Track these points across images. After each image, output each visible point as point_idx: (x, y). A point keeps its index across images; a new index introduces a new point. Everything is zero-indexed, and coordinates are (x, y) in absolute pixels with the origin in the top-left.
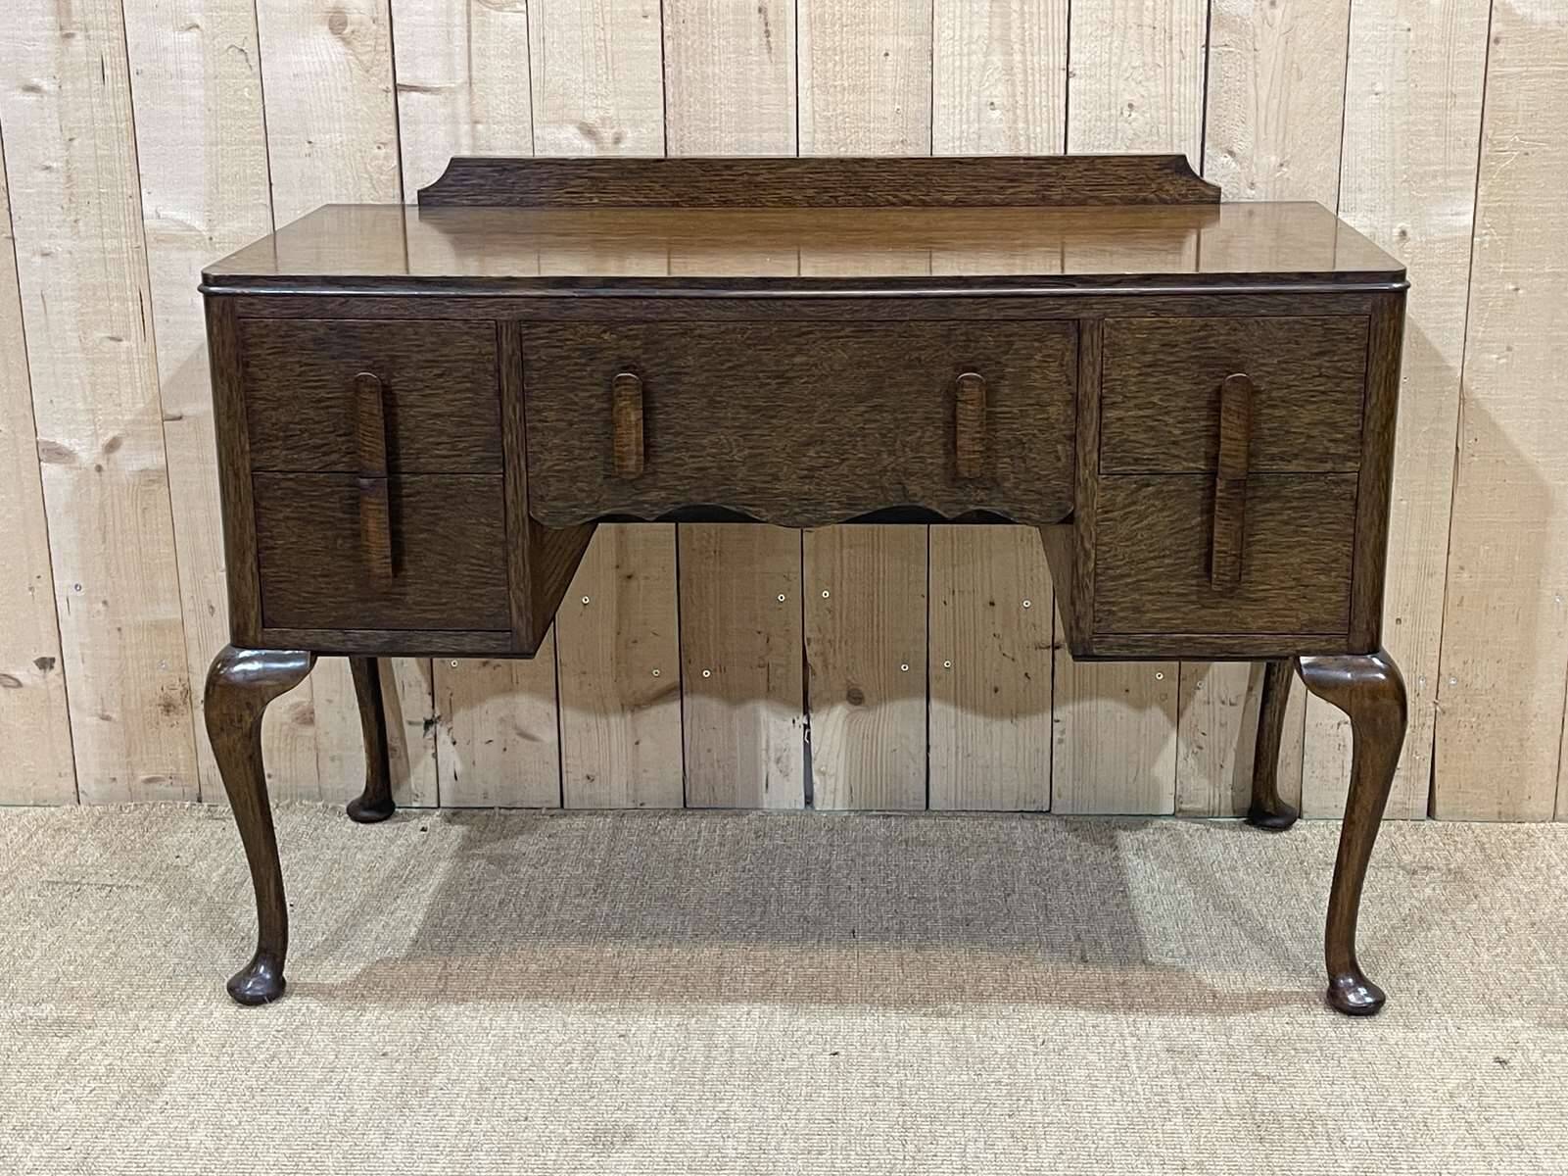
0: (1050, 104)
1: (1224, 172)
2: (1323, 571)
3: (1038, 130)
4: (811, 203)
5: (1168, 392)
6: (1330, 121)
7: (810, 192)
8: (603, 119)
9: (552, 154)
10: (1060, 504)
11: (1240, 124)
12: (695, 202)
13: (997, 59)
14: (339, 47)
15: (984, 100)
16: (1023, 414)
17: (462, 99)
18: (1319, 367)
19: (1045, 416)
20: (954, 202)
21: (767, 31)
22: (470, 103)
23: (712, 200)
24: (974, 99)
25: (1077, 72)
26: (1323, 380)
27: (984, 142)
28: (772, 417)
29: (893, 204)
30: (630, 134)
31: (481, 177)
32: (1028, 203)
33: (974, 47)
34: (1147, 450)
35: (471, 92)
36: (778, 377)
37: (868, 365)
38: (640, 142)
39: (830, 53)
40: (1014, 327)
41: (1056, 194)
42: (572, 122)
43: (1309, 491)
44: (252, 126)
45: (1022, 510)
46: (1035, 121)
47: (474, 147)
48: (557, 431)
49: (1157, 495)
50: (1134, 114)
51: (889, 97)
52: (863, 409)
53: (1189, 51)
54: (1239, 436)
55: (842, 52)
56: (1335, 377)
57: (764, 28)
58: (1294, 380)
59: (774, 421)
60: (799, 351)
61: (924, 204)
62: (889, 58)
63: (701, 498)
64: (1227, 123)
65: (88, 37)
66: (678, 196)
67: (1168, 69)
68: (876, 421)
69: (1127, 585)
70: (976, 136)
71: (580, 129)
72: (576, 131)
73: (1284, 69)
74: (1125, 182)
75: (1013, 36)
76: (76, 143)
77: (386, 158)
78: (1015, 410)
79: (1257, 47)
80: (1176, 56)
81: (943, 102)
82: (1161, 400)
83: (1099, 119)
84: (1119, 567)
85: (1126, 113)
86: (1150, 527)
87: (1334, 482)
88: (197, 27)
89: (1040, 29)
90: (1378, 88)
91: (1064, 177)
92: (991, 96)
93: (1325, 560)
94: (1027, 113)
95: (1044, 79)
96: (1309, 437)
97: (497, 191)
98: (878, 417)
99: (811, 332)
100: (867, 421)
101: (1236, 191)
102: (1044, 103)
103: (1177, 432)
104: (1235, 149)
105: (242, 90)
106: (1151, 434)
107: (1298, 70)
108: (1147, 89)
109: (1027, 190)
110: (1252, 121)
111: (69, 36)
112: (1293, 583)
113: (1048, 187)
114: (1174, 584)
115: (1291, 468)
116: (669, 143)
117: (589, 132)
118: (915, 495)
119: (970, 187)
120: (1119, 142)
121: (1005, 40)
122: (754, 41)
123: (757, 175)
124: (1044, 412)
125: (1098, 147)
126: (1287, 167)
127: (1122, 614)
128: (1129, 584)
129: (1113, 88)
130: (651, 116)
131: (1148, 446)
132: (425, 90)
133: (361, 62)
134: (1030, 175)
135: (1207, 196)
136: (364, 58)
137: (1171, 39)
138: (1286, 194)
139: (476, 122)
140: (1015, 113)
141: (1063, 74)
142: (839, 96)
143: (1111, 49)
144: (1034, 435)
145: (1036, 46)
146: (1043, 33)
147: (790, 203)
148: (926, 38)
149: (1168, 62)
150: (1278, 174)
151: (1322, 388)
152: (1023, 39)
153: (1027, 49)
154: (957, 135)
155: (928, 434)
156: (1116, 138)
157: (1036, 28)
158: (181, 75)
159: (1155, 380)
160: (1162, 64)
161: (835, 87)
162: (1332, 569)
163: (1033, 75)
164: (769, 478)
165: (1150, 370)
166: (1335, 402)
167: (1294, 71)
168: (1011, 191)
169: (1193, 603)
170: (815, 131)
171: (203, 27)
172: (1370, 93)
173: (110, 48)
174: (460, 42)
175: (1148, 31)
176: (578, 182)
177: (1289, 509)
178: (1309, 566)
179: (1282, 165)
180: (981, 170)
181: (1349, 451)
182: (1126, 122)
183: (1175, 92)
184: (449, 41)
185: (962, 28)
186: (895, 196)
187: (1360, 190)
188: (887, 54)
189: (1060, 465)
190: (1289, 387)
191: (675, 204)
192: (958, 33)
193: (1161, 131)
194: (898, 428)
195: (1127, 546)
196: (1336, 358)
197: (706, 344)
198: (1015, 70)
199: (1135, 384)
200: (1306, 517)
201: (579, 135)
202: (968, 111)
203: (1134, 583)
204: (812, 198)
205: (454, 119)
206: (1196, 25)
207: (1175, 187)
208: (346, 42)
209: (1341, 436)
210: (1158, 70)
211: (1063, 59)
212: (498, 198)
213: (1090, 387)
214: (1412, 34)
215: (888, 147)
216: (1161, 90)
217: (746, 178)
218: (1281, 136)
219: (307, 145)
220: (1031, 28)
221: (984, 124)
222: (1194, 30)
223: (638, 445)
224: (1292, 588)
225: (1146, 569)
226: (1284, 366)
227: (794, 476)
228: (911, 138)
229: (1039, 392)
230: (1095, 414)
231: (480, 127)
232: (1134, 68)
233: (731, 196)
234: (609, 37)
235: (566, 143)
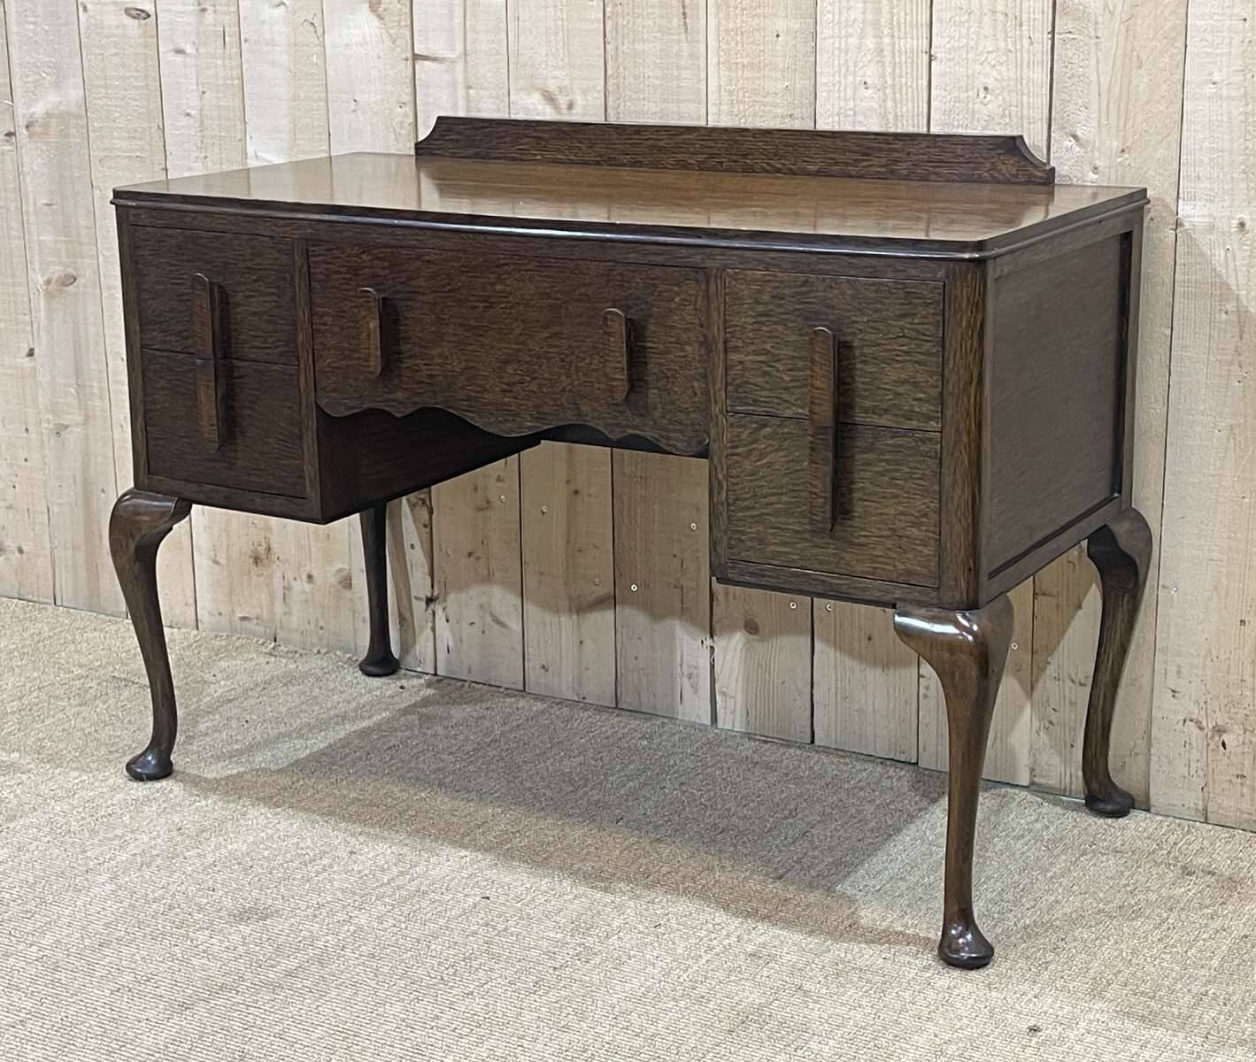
0: (915, 86)
1: (1068, 155)
2: (914, 525)
3: (905, 109)
4: (702, 167)
5: (778, 341)
6: (1170, 110)
7: (701, 157)
8: (560, 89)
9: (521, 116)
10: (698, 436)
11: (1083, 109)
12: (612, 162)
13: (870, 43)
14: (375, 22)
15: (858, 79)
16: (668, 352)
17: (460, 67)
18: (902, 329)
19: (682, 354)
20: (818, 171)
21: (684, 14)
22: (466, 71)
23: (625, 161)
24: (851, 78)
25: (939, 55)
26: (906, 340)
27: (860, 118)
28: (481, 336)
29: (767, 172)
30: (580, 101)
31: (459, 133)
32: (879, 177)
33: (850, 30)
34: (763, 393)
35: (466, 62)
36: (485, 301)
37: (548, 296)
38: (587, 110)
39: (732, 33)
40: (657, 271)
41: (903, 168)
42: (538, 89)
43: (900, 446)
44: (319, 86)
45: (668, 438)
46: (901, 102)
47: (468, 109)
48: (334, 334)
49: (771, 436)
50: (989, 97)
51: (779, 75)
52: (547, 335)
53: (1037, 36)
54: (824, 386)
55: (742, 33)
56: (916, 339)
57: (682, 10)
58: (882, 339)
59: (482, 339)
60: (500, 279)
61: (792, 173)
62: (780, 39)
63: (433, 401)
64: (1071, 108)
65: (215, 12)
66: (601, 156)
67: (1019, 54)
68: (557, 346)
69: (752, 517)
70: (851, 113)
71: (544, 95)
72: (540, 97)
73: (1125, 56)
74: (962, 160)
75: (883, 20)
76: (206, 95)
77: (406, 115)
78: (661, 346)
79: (1099, 34)
80: (1026, 42)
81: (825, 81)
82: (772, 347)
83: (958, 100)
84: (746, 499)
85: (982, 96)
86: (769, 465)
87: (922, 441)
88: (284, 4)
89: (906, 14)
90: (1216, 77)
91: (909, 154)
92: (864, 76)
93: (917, 514)
94: (894, 93)
95: (909, 61)
96: (897, 394)
97: (470, 146)
98: (557, 343)
99: (506, 264)
100: (550, 346)
101: (1080, 175)
102: (909, 84)
103: (787, 378)
104: (1079, 133)
105: (312, 55)
106: (766, 378)
107: (1138, 57)
108: (1000, 72)
109: (877, 163)
110: (1094, 107)
111: (204, 10)
112: (889, 533)
113: (896, 162)
114: (791, 520)
115: (883, 422)
116: (609, 110)
117: (550, 99)
118: (587, 415)
119: (831, 159)
120: (976, 123)
121: (876, 24)
122: (675, 22)
123: (660, 140)
124: (683, 350)
125: (958, 127)
126: (1129, 153)
127: (749, 544)
128: (755, 516)
129: (970, 71)
130: (595, 86)
131: (763, 389)
132: (434, 59)
133: (390, 35)
134: (880, 150)
135: (1035, 177)
136: (391, 31)
137: (1021, 25)
138: (1127, 180)
139: (470, 87)
140: (885, 94)
141: (926, 58)
142: (740, 73)
143: (968, 35)
144: (675, 370)
145: (902, 30)
146: (908, 18)
147: (684, 166)
148: (811, 21)
149: (1018, 47)
150: (1119, 160)
151: (905, 348)
152: (892, 24)
153: (896, 34)
154: (836, 110)
155: (596, 361)
156: (973, 119)
157: (902, 14)
158: (272, 43)
159: (768, 329)
160: (1013, 50)
161: (737, 64)
162: (922, 524)
163: (900, 57)
164: (480, 389)
165: (764, 319)
166: (916, 362)
167: (1135, 59)
168: (865, 164)
169: (807, 540)
170: (720, 104)
171: (287, 3)
172: (1207, 82)
173: (228, 20)
174: (458, 20)
175: (1001, 17)
176: (525, 140)
177: (883, 461)
178: (903, 518)
179: (1123, 151)
180: (839, 143)
181: (932, 411)
182: (982, 103)
183: (1025, 76)
184: (452, 19)
185: (840, 13)
186: (769, 165)
187: (1199, 178)
188: (778, 36)
189: (696, 399)
190: (878, 345)
191: (598, 163)
192: (837, 16)
193: (1013, 114)
194: (573, 353)
195: (752, 481)
196: (916, 321)
197: (433, 268)
198: (885, 53)
199: (753, 330)
200: (897, 471)
201: (543, 102)
202: (845, 88)
203: (759, 515)
204: (703, 163)
205: (454, 84)
206: (1043, 12)
207: (1008, 167)
208: (380, 17)
209: (922, 395)
210: (1010, 55)
211: (926, 43)
212: (471, 151)
213: (716, 331)
214: (1247, 24)
215: (779, 119)
216: (1012, 75)
217: (651, 142)
218: (1122, 122)
219: (353, 103)
220: (898, 14)
221: (858, 102)
222: (1041, 16)
223: (376, 349)
224: (888, 537)
225: (767, 504)
226: (872, 324)
227: (497, 389)
228: (797, 113)
229: (678, 331)
230: (722, 356)
231: (471, 91)
232: (988, 52)
233: (639, 158)
234: (565, 16)
235: (532, 108)
